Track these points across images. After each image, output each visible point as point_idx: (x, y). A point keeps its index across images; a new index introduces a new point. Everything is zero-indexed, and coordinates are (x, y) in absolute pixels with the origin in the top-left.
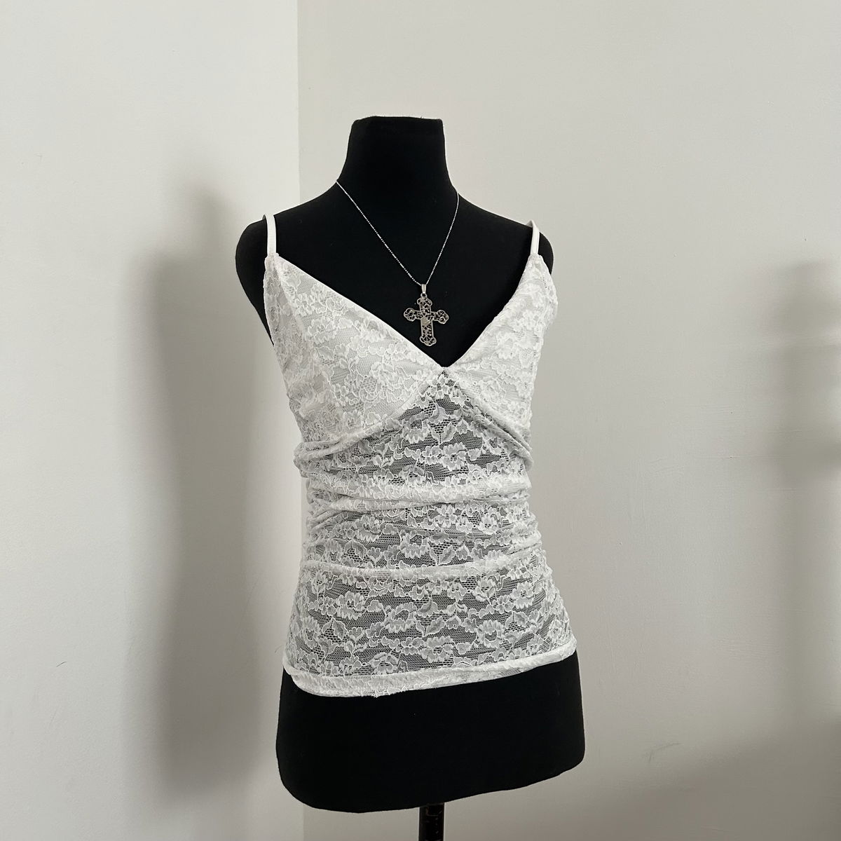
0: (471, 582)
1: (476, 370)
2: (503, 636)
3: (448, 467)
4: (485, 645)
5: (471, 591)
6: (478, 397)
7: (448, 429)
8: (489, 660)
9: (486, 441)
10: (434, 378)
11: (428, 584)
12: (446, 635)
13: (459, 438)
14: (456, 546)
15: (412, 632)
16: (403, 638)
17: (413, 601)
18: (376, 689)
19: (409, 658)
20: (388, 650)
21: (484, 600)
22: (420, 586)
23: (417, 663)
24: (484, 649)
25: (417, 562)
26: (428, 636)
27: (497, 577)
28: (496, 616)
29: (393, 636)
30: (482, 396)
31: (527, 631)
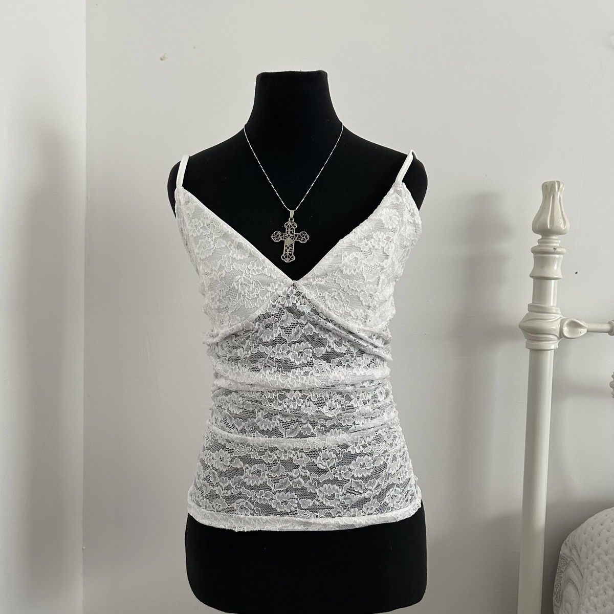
0: (313, 453)
1: (322, 283)
2: (340, 498)
3: (296, 361)
4: (324, 503)
5: (313, 459)
6: (322, 306)
7: (296, 330)
8: (328, 515)
9: (331, 341)
10: (284, 290)
11: (277, 452)
12: (291, 492)
13: (305, 338)
14: (301, 424)
15: (264, 487)
16: (258, 490)
17: (265, 463)
18: (237, 526)
19: (262, 506)
20: (246, 498)
21: (324, 468)
22: (271, 452)
23: (268, 510)
24: (323, 507)
25: (269, 433)
26: (277, 491)
27: (338, 450)
28: (335, 481)
29: (249, 488)
30: (326, 305)
31: (363, 495)
